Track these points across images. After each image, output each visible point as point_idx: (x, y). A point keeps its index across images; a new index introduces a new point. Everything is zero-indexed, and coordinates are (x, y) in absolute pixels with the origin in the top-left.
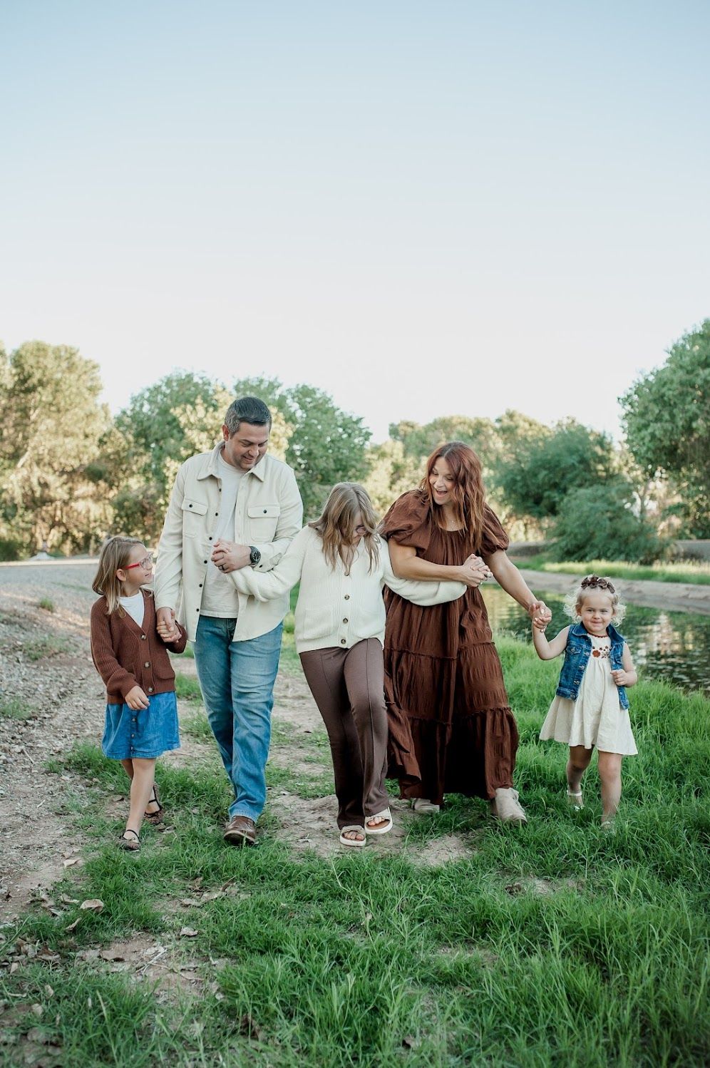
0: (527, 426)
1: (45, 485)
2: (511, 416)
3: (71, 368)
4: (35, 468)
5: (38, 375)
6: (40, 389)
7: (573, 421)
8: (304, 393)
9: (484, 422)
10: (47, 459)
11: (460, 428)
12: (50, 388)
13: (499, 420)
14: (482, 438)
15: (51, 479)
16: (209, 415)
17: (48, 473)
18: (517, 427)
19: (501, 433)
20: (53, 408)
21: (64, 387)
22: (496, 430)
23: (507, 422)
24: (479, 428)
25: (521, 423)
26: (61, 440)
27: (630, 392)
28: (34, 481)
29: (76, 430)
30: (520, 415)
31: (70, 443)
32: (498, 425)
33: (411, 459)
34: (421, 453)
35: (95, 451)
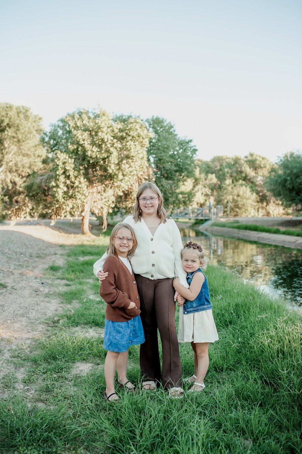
0: (261, 159)
1: (14, 183)
2: (252, 155)
4: (8, 174)
5: (6, 121)
6: (7, 128)
9: (239, 157)
10: (14, 169)
11: (227, 160)
12: (12, 129)
13: (246, 157)
14: (237, 165)
15: (18, 180)
17: (15, 176)
18: (256, 160)
19: (248, 163)
20: (15, 140)
21: (21, 128)
22: (246, 161)
23: (250, 158)
24: (236, 161)
25: (258, 158)
26: (19, 159)
28: (9, 181)
29: (29, 153)
30: (257, 156)
31: (26, 161)
32: (245, 159)
33: (203, 176)
34: (207, 173)
35: (40, 165)
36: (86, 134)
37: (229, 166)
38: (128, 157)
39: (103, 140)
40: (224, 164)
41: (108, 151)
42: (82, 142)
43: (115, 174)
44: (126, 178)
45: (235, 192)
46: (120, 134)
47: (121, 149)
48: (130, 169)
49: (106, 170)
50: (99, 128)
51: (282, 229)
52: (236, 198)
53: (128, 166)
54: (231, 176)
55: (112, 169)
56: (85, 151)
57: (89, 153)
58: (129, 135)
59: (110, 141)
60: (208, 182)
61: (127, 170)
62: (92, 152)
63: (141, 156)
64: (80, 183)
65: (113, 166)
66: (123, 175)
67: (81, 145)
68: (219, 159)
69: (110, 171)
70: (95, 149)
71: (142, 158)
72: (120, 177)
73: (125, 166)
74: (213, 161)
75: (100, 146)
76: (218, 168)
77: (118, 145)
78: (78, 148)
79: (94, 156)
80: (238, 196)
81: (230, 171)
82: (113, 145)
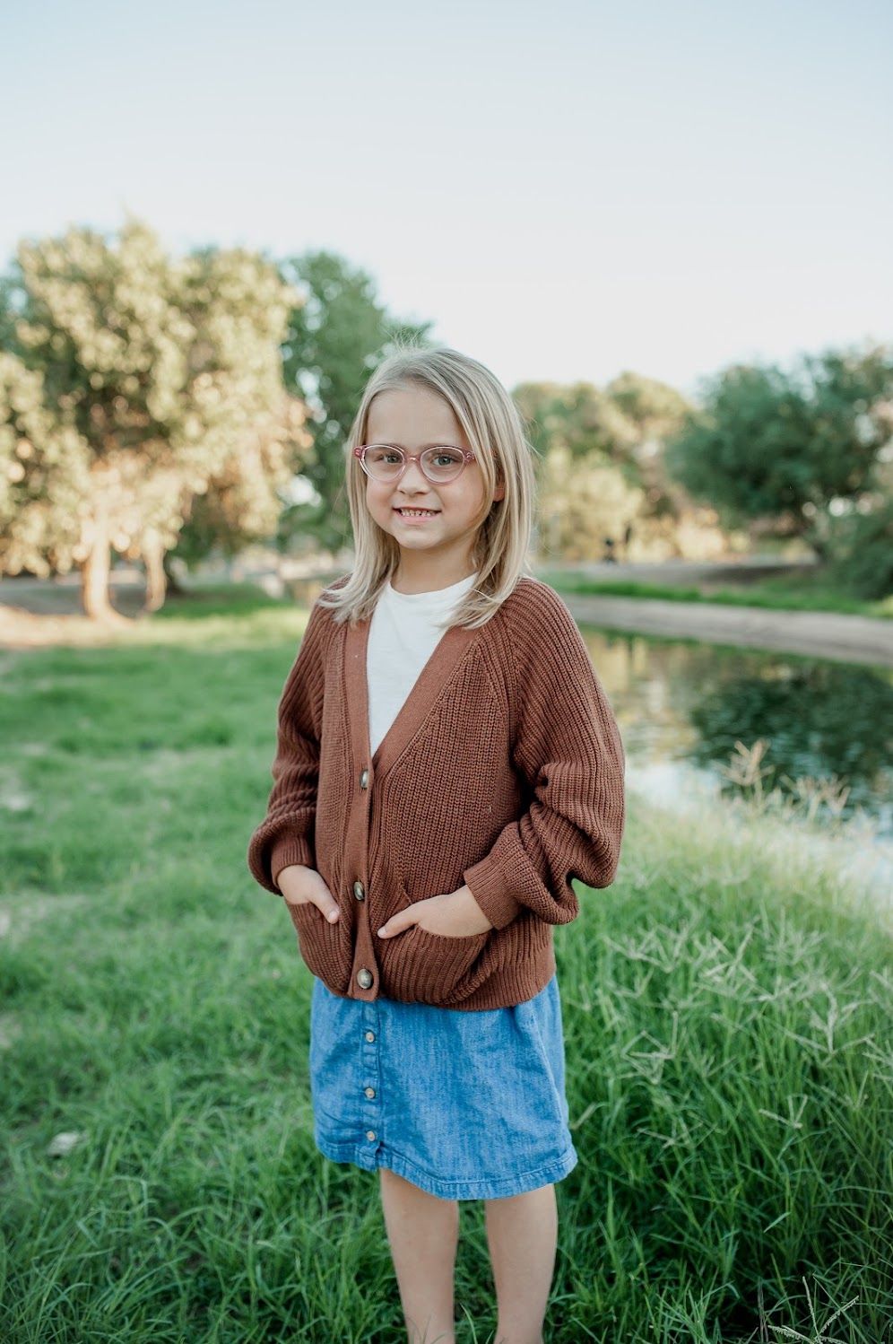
0: (653, 391)
2: (627, 378)
9: (590, 387)
11: (554, 396)
13: (612, 386)
14: (584, 411)
18: (639, 393)
19: (619, 402)
22: (611, 398)
23: (622, 388)
24: (582, 397)
25: (645, 387)
32: (610, 392)
37: (561, 410)
38: (214, 367)
39: (130, 314)
40: (547, 407)
41: (146, 347)
42: (61, 319)
43: (176, 423)
44: (214, 434)
45: (580, 487)
46: (190, 295)
47: (194, 342)
49: (143, 409)
50: (118, 271)
53: (215, 395)
54: (568, 442)
55: (163, 404)
56: (73, 348)
57: (87, 356)
62: (99, 350)
63: (256, 363)
64: (63, 451)
65: (167, 398)
66: (206, 425)
67: (62, 331)
70: (109, 343)
71: (261, 372)
72: (192, 427)
73: (207, 396)
75: (122, 333)
77: (185, 330)
78: (52, 339)
79: (107, 366)
80: (588, 498)
81: (562, 428)
82: (164, 328)
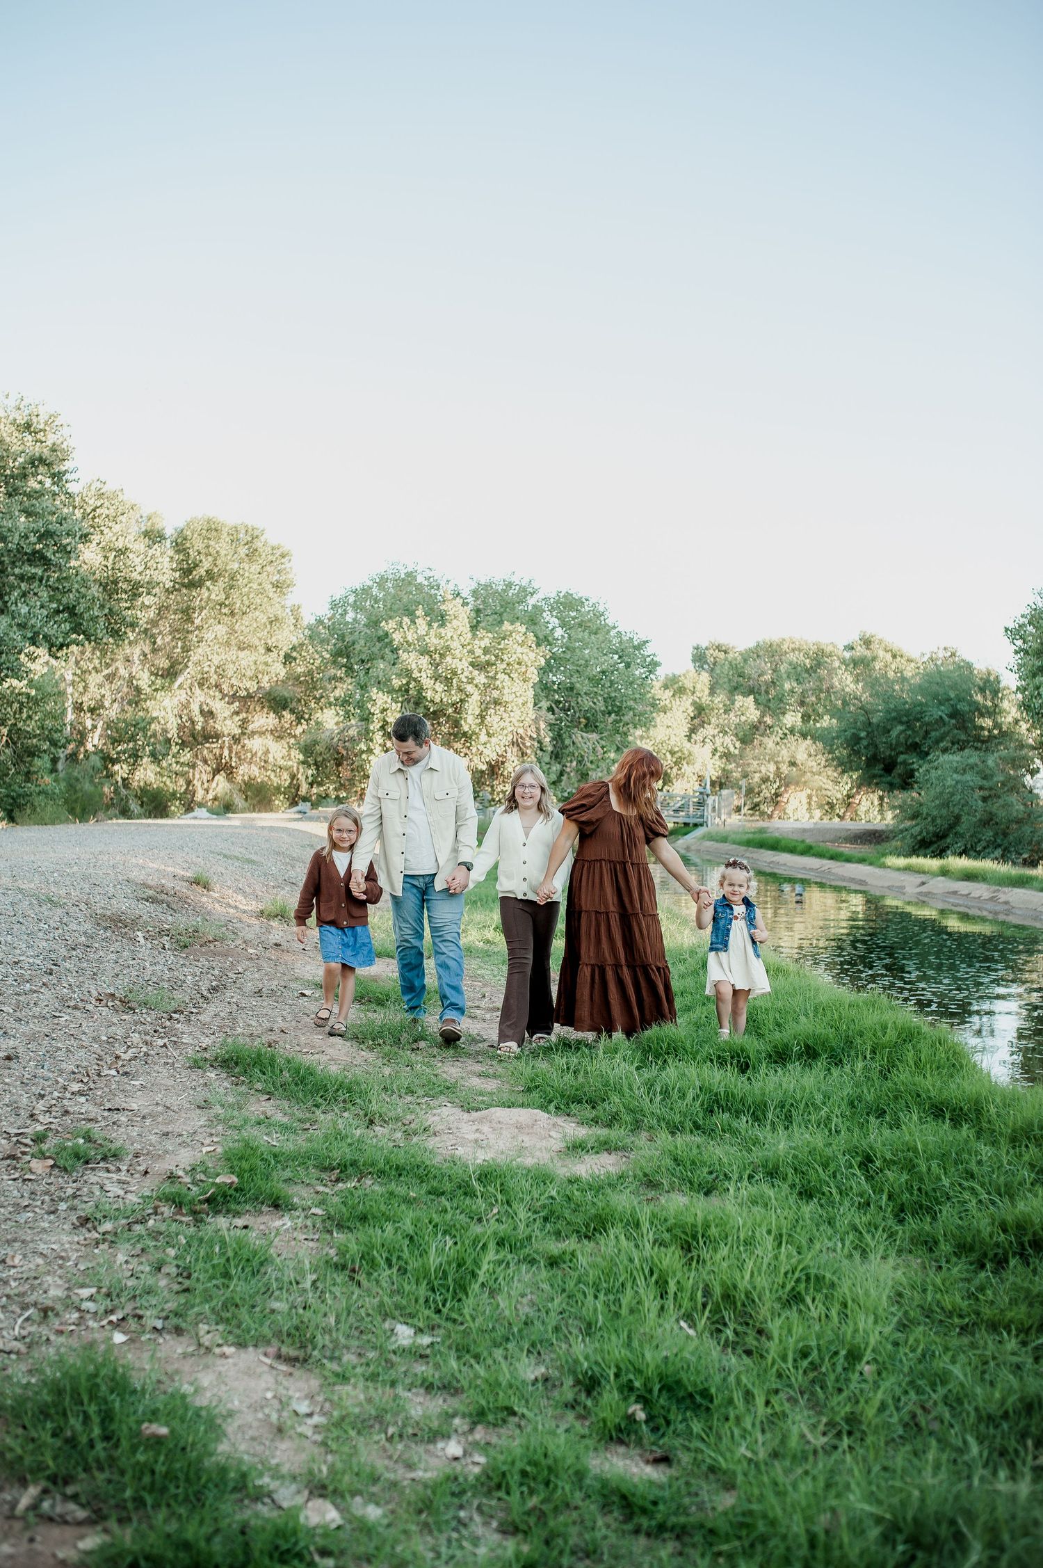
0: (889, 657)
1: (209, 714)
2: (867, 643)
3: (252, 555)
4: (197, 691)
5: (206, 564)
6: (208, 583)
7: (953, 655)
8: (567, 604)
9: (828, 649)
10: (213, 679)
11: (792, 657)
12: (221, 583)
13: (849, 648)
14: (823, 672)
15: (219, 706)
16: (432, 632)
17: (213, 698)
18: (874, 659)
19: (851, 666)
20: (225, 610)
21: (241, 582)
22: (843, 662)
23: (860, 651)
24: (819, 660)
25: (881, 653)
26: (233, 653)
27: (1023, 620)
28: (195, 708)
29: (257, 642)
30: (881, 642)
31: (246, 658)
32: (846, 655)
33: (720, 699)
34: (735, 689)
35: (279, 670)
36: (424, 661)
37: (799, 673)
38: (497, 702)
39: (454, 673)
40: (783, 668)
41: (460, 690)
42: (416, 674)
43: (474, 733)
44: (493, 740)
45: (785, 754)
46: (484, 659)
47: (486, 686)
48: (502, 724)
49: (456, 724)
50: (448, 648)
51: (847, 849)
52: (785, 769)
53: (497, 719)
54: (802, 703)
55: (468, 723)
56: (420, 689)
57: (429, 695)
58: (502, 660)
59: (466, 674)
60: (733, 718)
61: (495, 726)
62: (434, 692)
63: (522, 700)
65: (470, 719)
66: (488, 734)
67: (415, 680)
68: (771, 651)
69: (466, 728)
70: (440, 687)
71: (524, 704)
72: (483, 738)
73: (492, 719)
74: (754, 653)
75: (448, 681)
76: (768, 677)
77: (481, 679)
78: (408, 684)
79: (437, 700)
80: (793, 764)
81: (798, 689)
82: (471, 680)
